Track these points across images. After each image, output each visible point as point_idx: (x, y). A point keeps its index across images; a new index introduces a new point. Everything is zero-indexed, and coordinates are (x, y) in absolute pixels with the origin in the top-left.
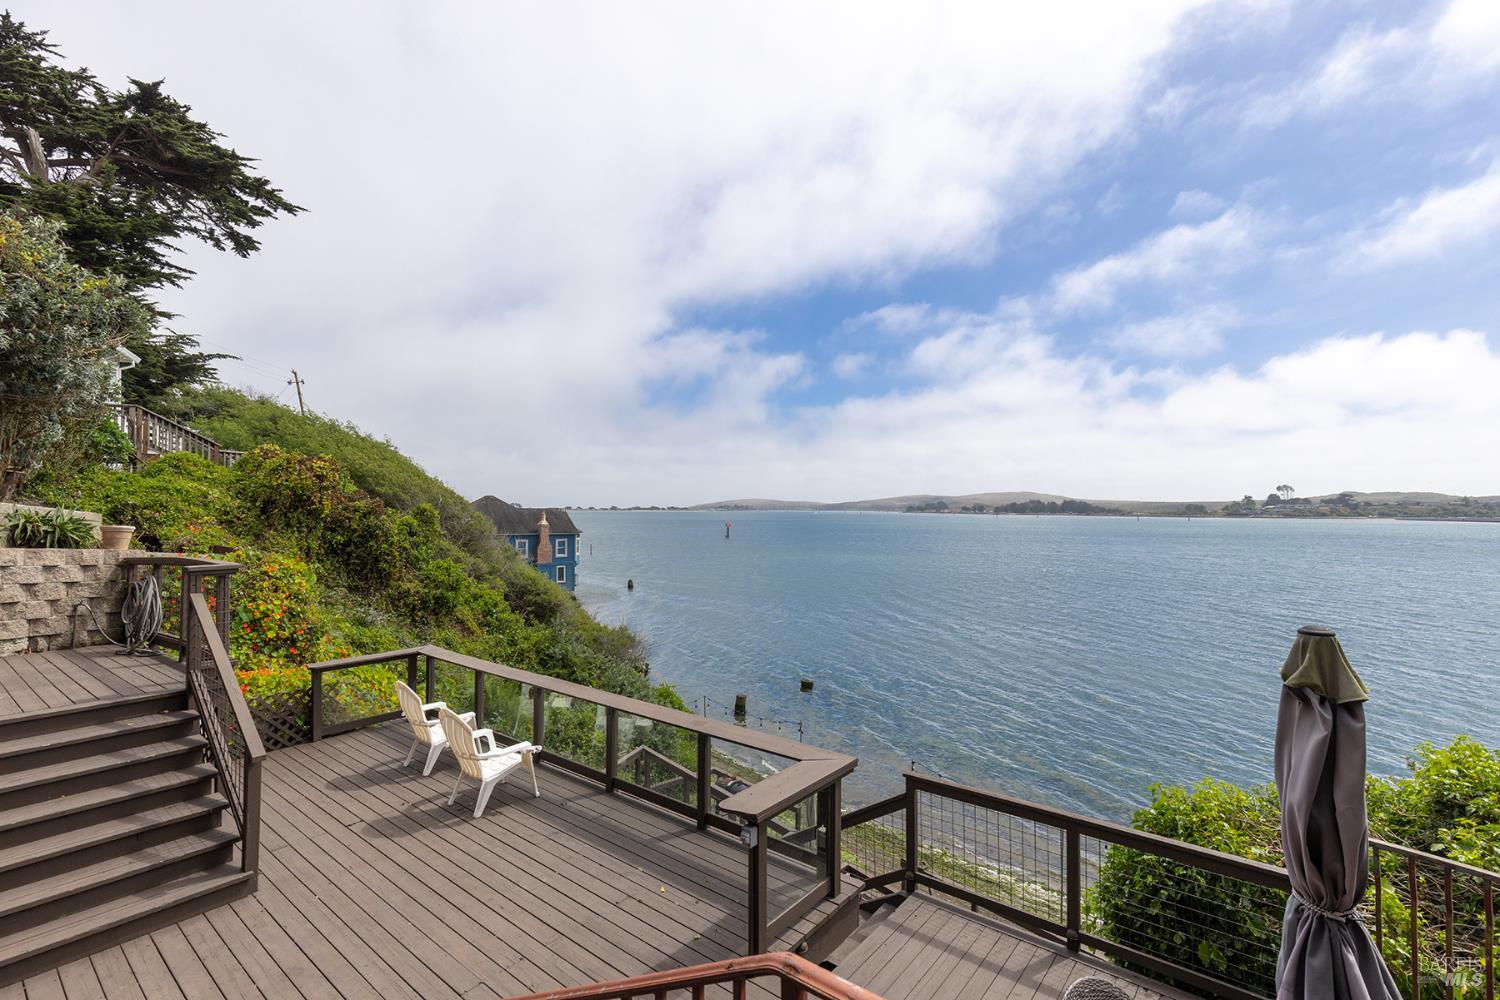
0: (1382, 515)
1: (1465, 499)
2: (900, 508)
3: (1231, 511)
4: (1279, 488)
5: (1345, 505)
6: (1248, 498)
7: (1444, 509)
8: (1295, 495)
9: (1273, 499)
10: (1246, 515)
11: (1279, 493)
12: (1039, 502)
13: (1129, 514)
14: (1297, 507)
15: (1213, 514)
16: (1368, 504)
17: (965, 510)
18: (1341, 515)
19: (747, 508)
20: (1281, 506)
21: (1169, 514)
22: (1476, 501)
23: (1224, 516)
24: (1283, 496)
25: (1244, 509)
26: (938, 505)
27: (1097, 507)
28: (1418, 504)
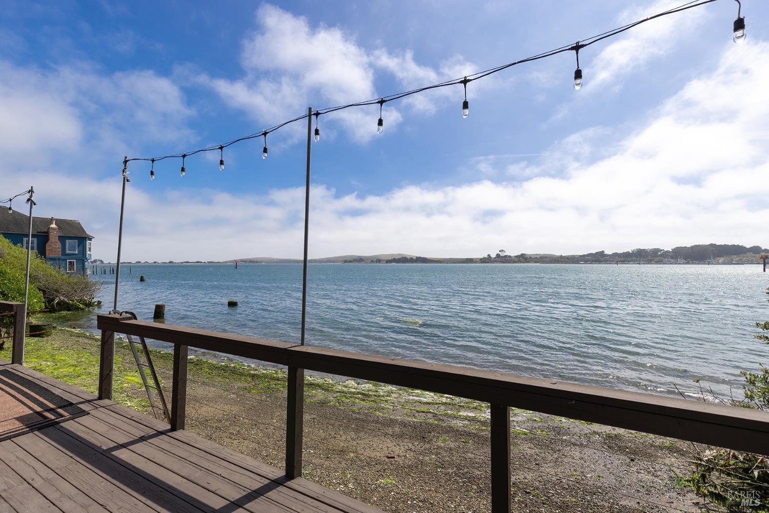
0: (535, 262)
1: (561, 256)
2: (341, 261)
3: (483, 261)
4: (500, 251)
5: (523, 258)
6: (489, 255)
7: (555, 260)
8: (506, 254)
9: (498, 255)
10: (488, 262)
11: (500, 253)
12: (406, 258)
13: (444, 263)
14: (506, 259)
15: (476, 262)
16: (531, 258)
17: (372, 261)
18: (521, 262)
19: (257, 262)
20: (502, 259)
21: (459, 263)
22: (565, 256)
23: (480, 263)
24: (502, 254)
25: (487, 260)
26: (360, 260)
27: (430, 260)
28: (546, 257)
